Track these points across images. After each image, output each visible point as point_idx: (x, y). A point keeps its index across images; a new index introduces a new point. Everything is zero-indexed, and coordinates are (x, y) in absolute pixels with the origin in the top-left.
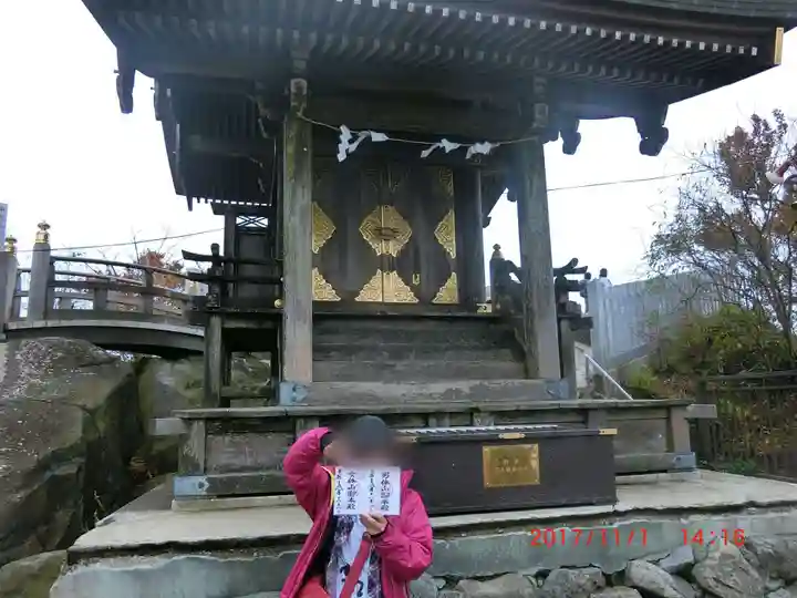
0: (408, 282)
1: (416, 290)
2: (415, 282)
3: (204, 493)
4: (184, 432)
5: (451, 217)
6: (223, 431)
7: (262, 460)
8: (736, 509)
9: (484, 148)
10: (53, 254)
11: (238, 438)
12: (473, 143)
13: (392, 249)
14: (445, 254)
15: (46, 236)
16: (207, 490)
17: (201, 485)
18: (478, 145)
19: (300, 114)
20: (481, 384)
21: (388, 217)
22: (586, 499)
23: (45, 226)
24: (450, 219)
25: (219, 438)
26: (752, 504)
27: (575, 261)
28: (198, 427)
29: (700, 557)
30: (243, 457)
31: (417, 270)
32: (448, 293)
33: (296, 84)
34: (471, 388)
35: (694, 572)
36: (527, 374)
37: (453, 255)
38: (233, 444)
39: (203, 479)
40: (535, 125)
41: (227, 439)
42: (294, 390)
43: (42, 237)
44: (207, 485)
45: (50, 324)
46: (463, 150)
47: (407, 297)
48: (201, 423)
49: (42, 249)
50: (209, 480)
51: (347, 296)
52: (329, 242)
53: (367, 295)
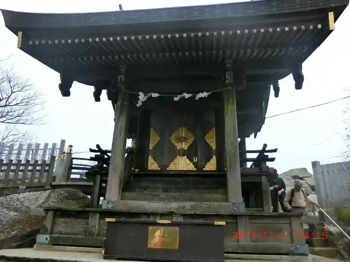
0: (191, 161)
1: (195, 164)
2: (195, 160)
3: (47, 242)
4: (44, 215)
5: (213, 131)
6: (61, 216)
7: (75, 231)
9: (204, 95)
10: (73, 156)
11: (67, 220)
12: (198, 93)
13: (185, 146)
15: (71, 150)
16: (49, 241)
17: (47, 239)
18: (200, 93)
19: (123, 89)
20: (196, 204)
23: (71, 146)
25: (59, 219)
27: (266, 146)
28: (50, 214)
30: (67, 229)
31: (196, 155)
32: (211, 166)
33: (120, 78)
34: (191, 206)
37: (214, 148)
38: (65, 222)
39: (48, 236)
40: (227, 82)
41: (62, 220)
42: (108, 203)
43: (69, 150)
44: (49, 239)
45: (69, 183)
46: (194, 97)
47: (191, 167)
48: (52, 212)
50: (50, 237)
51: (164, 167)
52: (157, 144)
53: (172, 167)
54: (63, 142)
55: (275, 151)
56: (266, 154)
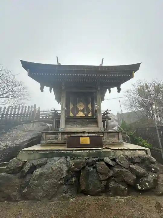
0: (84, 113)
5: (91, 103)
8: (126, 150)
13: (82, 109)
14: (90, 109)
21: (81, 104)
22: (98, 146)
23: (39, 107)
24: (90, 104)
26: (129, 149)
27: (108, 109)
29: (117, 157)
31: (85, 111)
32: (90, 115)
35: (116, 160)
36: (98, 127)
42: (61, 129)
47: (84, 115)
48: (45, 133)
49: (39, 110)
51: (75, 115)
52: (72, 108)
53: (77, 115)
54: (35, 105)
55: (110, 111)
56: (108, 112)
